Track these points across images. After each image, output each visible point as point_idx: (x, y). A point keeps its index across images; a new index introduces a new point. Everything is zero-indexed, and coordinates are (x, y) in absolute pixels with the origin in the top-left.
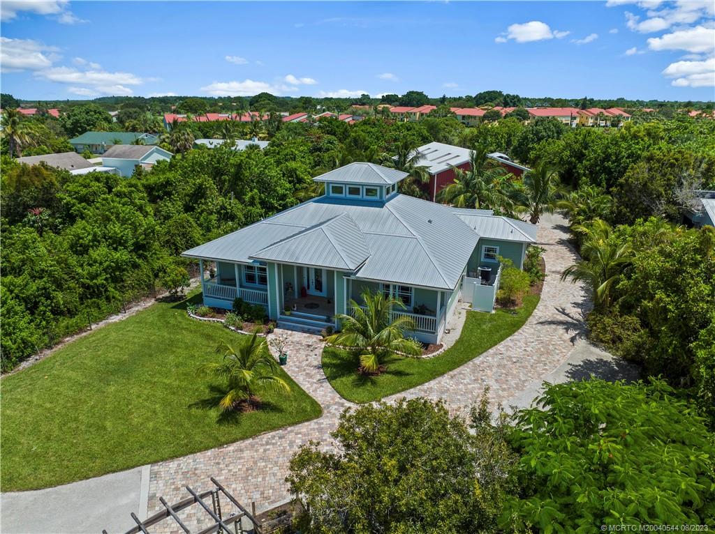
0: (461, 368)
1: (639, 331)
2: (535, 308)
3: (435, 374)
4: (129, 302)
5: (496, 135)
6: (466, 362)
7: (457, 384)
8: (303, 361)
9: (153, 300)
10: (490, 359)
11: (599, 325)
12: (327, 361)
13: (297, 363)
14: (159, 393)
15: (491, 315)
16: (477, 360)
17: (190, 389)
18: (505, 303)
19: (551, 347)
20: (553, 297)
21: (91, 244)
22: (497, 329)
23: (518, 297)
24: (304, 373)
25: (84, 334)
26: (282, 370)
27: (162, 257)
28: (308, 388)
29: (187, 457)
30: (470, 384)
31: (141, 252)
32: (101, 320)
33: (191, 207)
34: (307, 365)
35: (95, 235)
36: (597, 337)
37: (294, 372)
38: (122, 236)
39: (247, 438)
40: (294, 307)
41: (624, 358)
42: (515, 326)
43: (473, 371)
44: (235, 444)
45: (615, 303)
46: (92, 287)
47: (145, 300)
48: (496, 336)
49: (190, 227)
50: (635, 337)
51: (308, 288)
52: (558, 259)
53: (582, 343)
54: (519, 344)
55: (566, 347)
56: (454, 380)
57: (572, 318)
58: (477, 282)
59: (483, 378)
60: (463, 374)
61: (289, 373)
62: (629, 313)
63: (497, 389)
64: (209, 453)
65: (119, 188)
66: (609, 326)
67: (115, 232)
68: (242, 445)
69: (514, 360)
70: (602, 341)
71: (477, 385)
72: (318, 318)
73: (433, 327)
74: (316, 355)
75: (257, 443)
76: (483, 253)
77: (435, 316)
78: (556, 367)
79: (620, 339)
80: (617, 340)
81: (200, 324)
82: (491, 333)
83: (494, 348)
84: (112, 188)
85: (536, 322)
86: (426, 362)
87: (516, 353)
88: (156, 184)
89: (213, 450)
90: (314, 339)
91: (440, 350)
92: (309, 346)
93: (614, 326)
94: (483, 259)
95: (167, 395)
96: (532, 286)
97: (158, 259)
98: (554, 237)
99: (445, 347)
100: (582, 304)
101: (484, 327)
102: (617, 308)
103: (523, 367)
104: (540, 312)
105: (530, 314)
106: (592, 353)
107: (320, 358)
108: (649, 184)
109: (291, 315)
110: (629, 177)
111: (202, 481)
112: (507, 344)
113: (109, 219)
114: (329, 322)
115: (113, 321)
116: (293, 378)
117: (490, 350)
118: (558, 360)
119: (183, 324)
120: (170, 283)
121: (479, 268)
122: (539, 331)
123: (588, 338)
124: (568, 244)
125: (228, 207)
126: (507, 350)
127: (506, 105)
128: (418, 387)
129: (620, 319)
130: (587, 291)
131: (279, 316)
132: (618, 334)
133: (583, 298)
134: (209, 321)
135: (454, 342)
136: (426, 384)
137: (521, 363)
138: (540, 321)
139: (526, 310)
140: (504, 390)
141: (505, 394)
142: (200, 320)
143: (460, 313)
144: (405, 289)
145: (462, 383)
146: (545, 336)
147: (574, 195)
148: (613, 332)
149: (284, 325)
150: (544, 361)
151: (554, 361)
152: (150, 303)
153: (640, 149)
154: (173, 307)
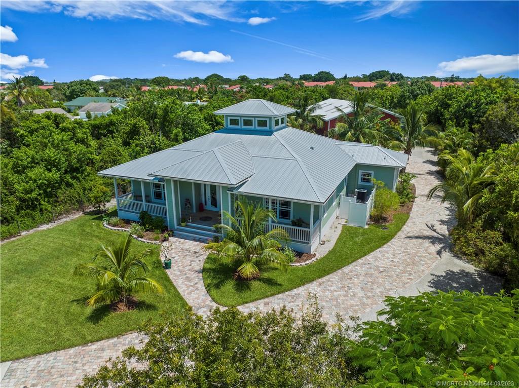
0: (331, 275)
1: (502, 244)
2: (404, 224)
3: (304, 280)
4: (61, 214)
6: (336, 270)
7: (324, 291)
8: (186, 266)
9: (81, 214)
10: (358, 268)
11: (462, 239)
12: (208, 266)
13: (181, 268)
14: (50, 292)
15: (364, 229)
16: (346, 269)
17: (78, 288)
18: (378, 219)
19: (417, 259)
20: (421, 216)
21: (29, 165)
22: (368, 241)
23: (389, 214)
24: (185, 277)
25: (13, 239)
26: (165, 274)
27: (94, 179)
28: (184, 291)
29: (49, 354)
30: (336, 291)
31: (75, 174)
32: (32, 228)
33: (128, 142)
34: (189, 270)
35: (33, 158)
36: (460, 249)
37: (175, 275)
38: (56, 159)
39: (112, 337)
40: (189, 220)
41: (487, 270)
42: (385, 240)
43: (341, 279)
44: (99, 343)
45: (478, 219)
46: (28, 201)
47: (74, 213)
48: (366, 249)
49: (119, 156)
50: (497, 250)
51: (206, 204)
52: (427, 186)
53: (446, 255)
54: (387, 255)
55: (432, 258)
56: (322, 287)
57: (438, 233)
58: (353, 200)
59: (350, 285)
60: (331, 281)
61: (171, 277)
62: (492, 228)
63: (363, 297)
64: (72, 351)
65: (64, 124)
66: (472, 240)
67: (49, 156)
68: (106, 344)
69: (381, 269)
70: (465, 254)
71: (343, 293)
72: (208, 229)
73: (307, 237)
74: (200, 261)
75: (120, 343)
76: (360, 177)
77: (309, 228)
78: (421, 277)
79: (483, 253)
80: (479, 253)
81: (110, 233)
82: (362, 244)
83: (363, 259)
84: (59, 124)
85: (404, 236)
86: (297, 269)
87: (383, 263)
88: (101, 124)
89: (77, 347)
90: (201, 247)
91: (313, 259)
92: (196, 253)
93: (477, 240)
94: (360, 182)
95: (56, 293)
96: (403, 206)
97: (91, 180)
98: (424, 169)
99: (318, 256)
100: (446, 222)
101: (357, 239)
102: (479, 223)
103: (389, 276)
104: (410, 228)
105: (400, 229)
106: (455, 264)
107: (202, 264)
108: (507, 119)
109: (186, 226)
110: (489, 115)
111: (54, 381)
112: (376, 255)
113: (46, 146)
114: (217, 233)
115: (42, 229)
116: (173, 281)
117: (359, 260)
118: (423, 271)
119: (96, 232)
120: (92, 199)
121: (356, 190)
122: (406, 244)
123: (451, 251)
124: (436, 174)
125: (157, 142)
126: (375, 260)
127: (392, 80)
128: (287, 293)
129: (482, 234)
130: (451, 210)
131: (176, 227)
132: (480, 247)
133: (449, 217)
134: (119, 230)
135: (327, 252)
136: (295, 290)
137: (388, 272)
138: (409, 235)
139: (396, 226)
140: (368, 298)
141: (369, 301)
142: (112, 229)
143: (336, 228)
144: (285, 204)
145: (328, 290)
146: (412, 248)
147: (442, 134)
148: (476, 245)
149: (180, 234)
150: (409, 271)
151: (419, 271)
152: (78, 215)
153: (498, 97)
154: (93, 219)
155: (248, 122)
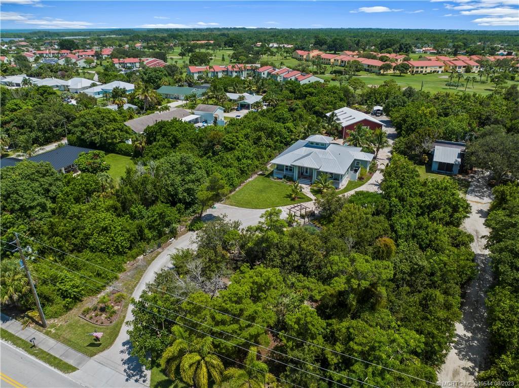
2: (369, 180)
4: (252, 175)
5: (380, 94)
6: (346, 192)
12: (312, 191)
15: (356, 181)
16: (349, 192)
18: (361, 178)
23: (364, 177)
28: (308, 195)
34: (307, 192)
40: (301, 178)
42: (362, 185)
47: (255, 175)
48: (355, 187)
51: (304, 173)
54: (361, 189)
57: (378, 183)
58: (353, 172)
72: (308, 181)
73: (338, 184)
74: (309, 189)
76: (356, 163)
77: (339, 181)
90: (307, 186)
94: (356, 166)
96: (371, 174)
98: (386, 156)
99: (342, 189)
101: (353, 185)
112: (358, 189)
114: (311, 181)
116: (304, 193)
117: (353, 190)
119: (270, 181)
121: (354, 168)
122: (368, 186)
131: (297, 180)
133: (383, 178)
135: (344, 187)
139: (366, 181)
142: (275, 181)
143: (347, 181)
144: (331, 174)
154: (264, 177)
155: (317, 144)
